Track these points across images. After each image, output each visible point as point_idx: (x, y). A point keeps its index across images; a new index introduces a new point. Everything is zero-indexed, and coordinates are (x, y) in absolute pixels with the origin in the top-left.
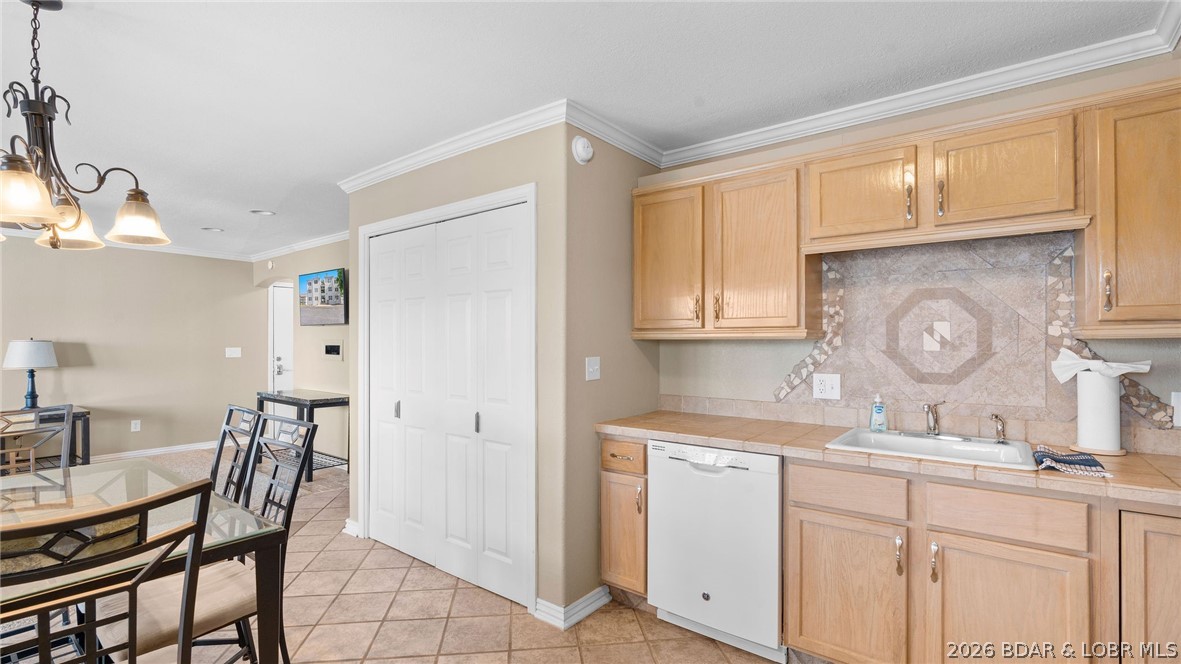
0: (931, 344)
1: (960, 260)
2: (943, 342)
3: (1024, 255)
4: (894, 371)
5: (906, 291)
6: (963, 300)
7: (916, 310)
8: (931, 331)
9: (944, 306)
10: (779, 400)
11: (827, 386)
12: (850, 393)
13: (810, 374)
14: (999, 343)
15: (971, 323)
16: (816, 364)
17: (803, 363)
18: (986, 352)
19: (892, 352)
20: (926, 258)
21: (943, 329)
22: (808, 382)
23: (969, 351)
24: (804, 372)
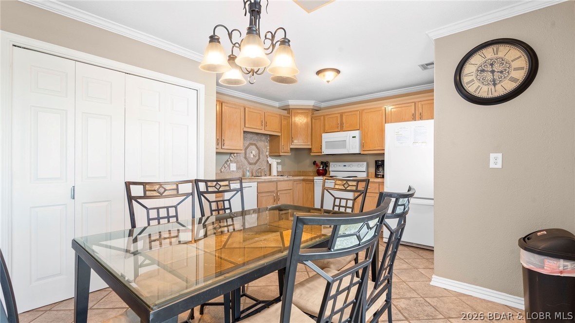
0: (252, 156)
1: (256, 137)
2: (254, 156)
3: (264, 138)
4: (246, 163)
5: (248, 143)
6: (256, 146)
7: (249, 148)
8: (252, 153)
9: (254, 147)
10: (221, 172)
11: (233, 167)
12: (238, 168)
13: (230, 164)
14: (261, 156)
15: (258, 152)
16: (231, 161)
17: (228, 161)
18: (259, 158)
19: (245, 158)
20: (251, 136)
21: (254, 152)
22: (229, 166)
23: (257, 158)
24: (228, 163)
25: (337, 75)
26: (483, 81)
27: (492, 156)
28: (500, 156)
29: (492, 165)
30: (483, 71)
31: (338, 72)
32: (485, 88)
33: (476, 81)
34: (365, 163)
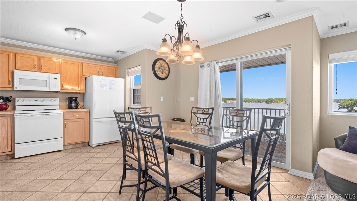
25: (83, 35)
26: (160, 71)
27: (161, 97)
28: (163, 97)
29: (161, 101)
30: (160, 68)
31: (85, 33)
32: (160, 74)
33: (158, 71)
34: (58, 99)
